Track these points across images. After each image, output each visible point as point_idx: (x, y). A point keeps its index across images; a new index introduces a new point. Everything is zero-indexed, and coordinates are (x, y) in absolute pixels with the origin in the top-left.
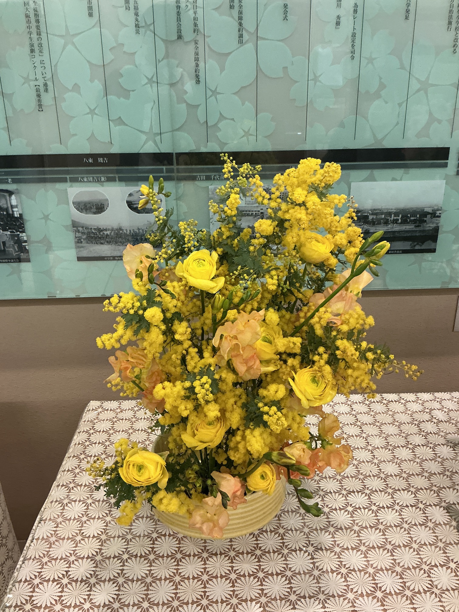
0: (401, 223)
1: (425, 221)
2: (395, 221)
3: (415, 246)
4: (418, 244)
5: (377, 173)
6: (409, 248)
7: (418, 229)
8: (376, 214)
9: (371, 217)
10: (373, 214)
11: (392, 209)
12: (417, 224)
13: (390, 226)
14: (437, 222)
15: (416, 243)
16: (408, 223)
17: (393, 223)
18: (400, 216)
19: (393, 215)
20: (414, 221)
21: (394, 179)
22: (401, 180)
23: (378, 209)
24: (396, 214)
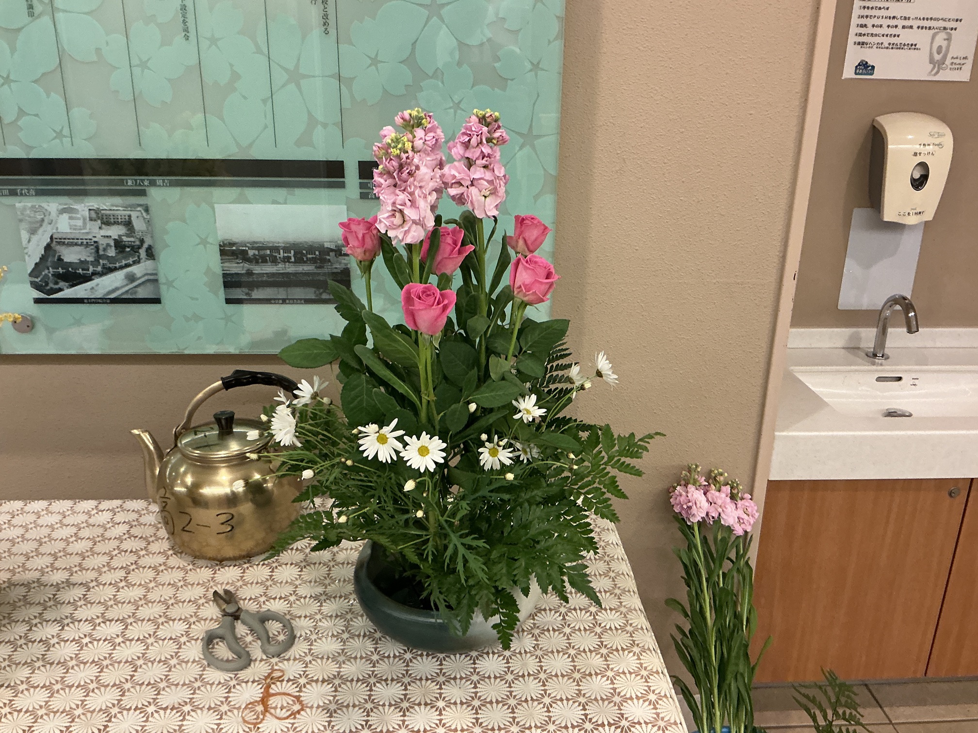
0: (295, 262)
1: (329, 261)
2: (287, 260)
3: (321, 294)
4: (324, 292)
5: (250, 192)
6: (313, 297)
7: (319, 271)
8: (259, 249)
9: (251, 253)
10: (253, 248)
11: (279, 243)
12: (318, 265)
13: (280, 265)
14: (345, 262)
15: (321, 291)
16: (305, 262)
17: (285, 262)
18: (292, 252)
19: (281, 251)
20: (313, 261)
21: (275, 202)
22: (285, 203)
23: (260, 242)
24: (286, 249)
